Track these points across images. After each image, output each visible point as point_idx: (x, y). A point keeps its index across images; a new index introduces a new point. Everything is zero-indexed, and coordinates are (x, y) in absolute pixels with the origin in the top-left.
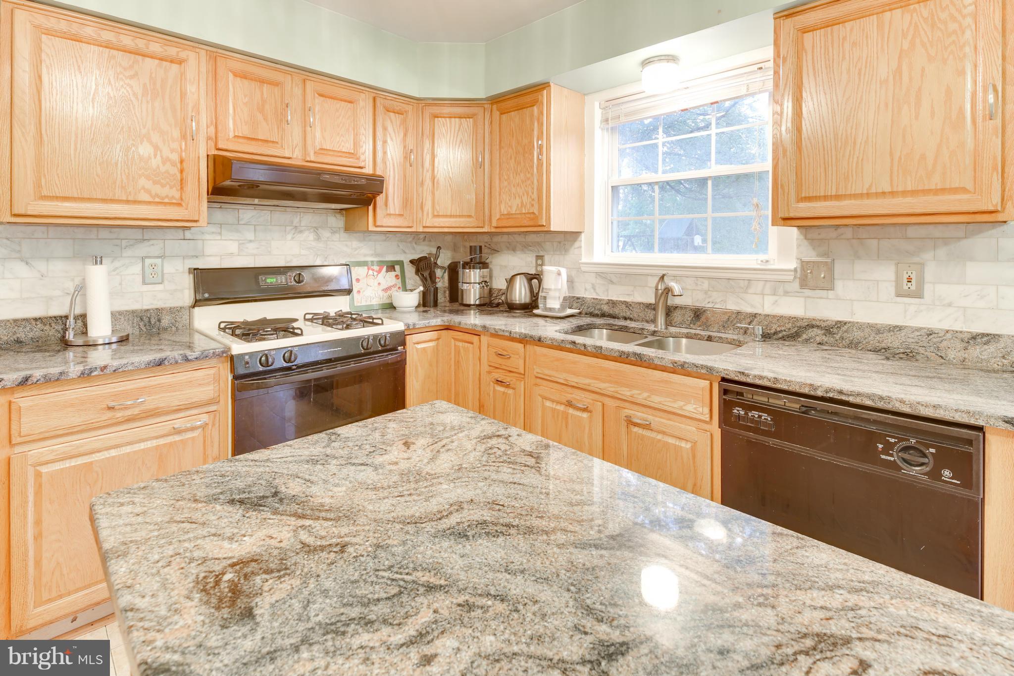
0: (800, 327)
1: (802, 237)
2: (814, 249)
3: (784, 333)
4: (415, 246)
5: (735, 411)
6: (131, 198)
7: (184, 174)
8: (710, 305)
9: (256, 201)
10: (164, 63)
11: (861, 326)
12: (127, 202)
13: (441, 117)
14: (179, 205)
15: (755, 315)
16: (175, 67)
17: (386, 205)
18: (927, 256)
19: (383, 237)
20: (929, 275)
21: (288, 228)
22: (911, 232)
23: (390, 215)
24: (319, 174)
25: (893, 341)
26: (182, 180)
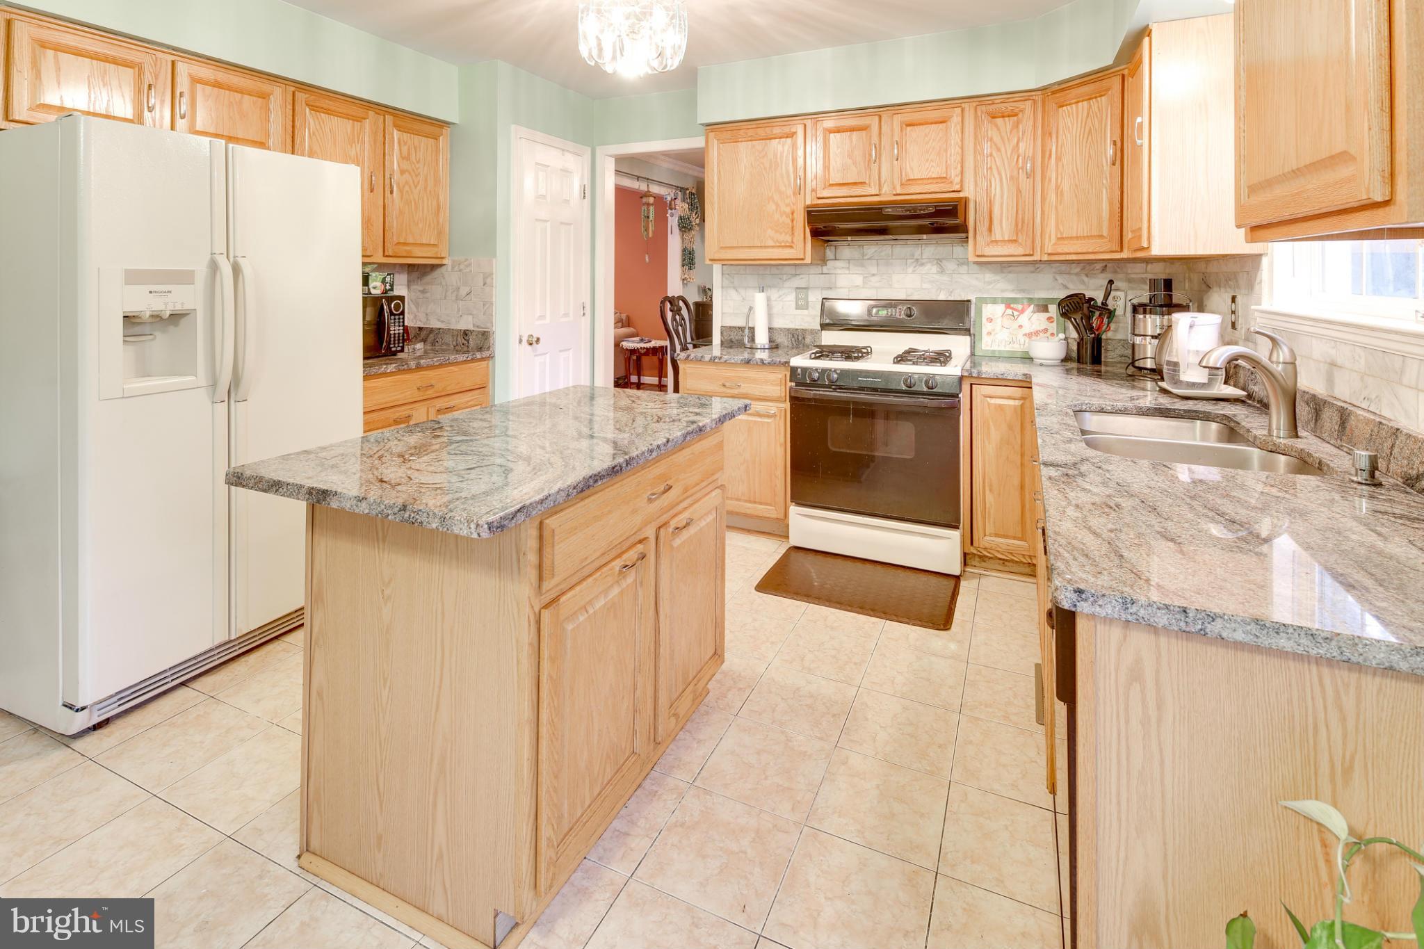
6: (763, 245)
7: (795, 222)
9: (849, 238)
10: (782, 139)
12: (750, 247)
13: (1066, 105)
14: (791, 247)
16: (789, 140)
17: (990, 230)
19: (1031, 268)
21: (909, 261)
23: (996, 241)
24: (881, 209)
26: (793, 228)
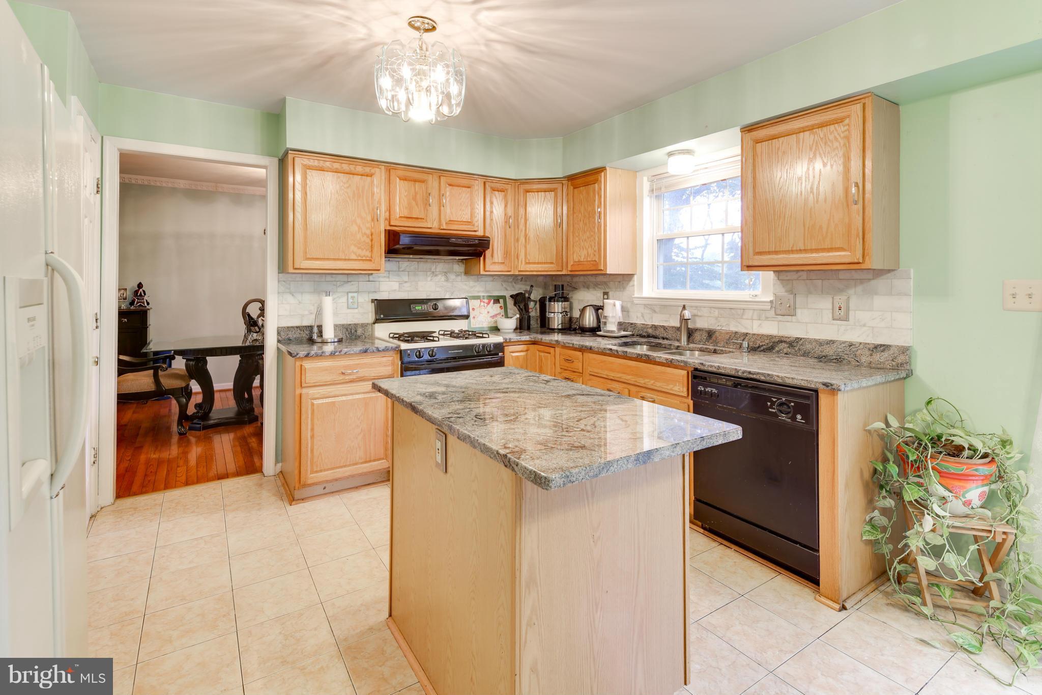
0: (774, 342)
1: (776, 278)
2: (783, 287)
3: (765, 347)
4: (514, 284)
5: (699, 389)
6: (347, 258)
7: (373, 242)
8: (719, 328)
9: (411, 256)
10: (363, 177)
11: (810, 341)
12: (335, 260)
13: (532, 192)
14: (370, 260)
15: (746, 334)
16: (369, 178)
17: (492, 256)
18: (851, 291)
19: (491, 278)
20: (852, 305)
21: (429, 273)
22: (842, 275)
23: (495, 263)
24: (449, 238)
25: (829, 351)
26: (372, 245)
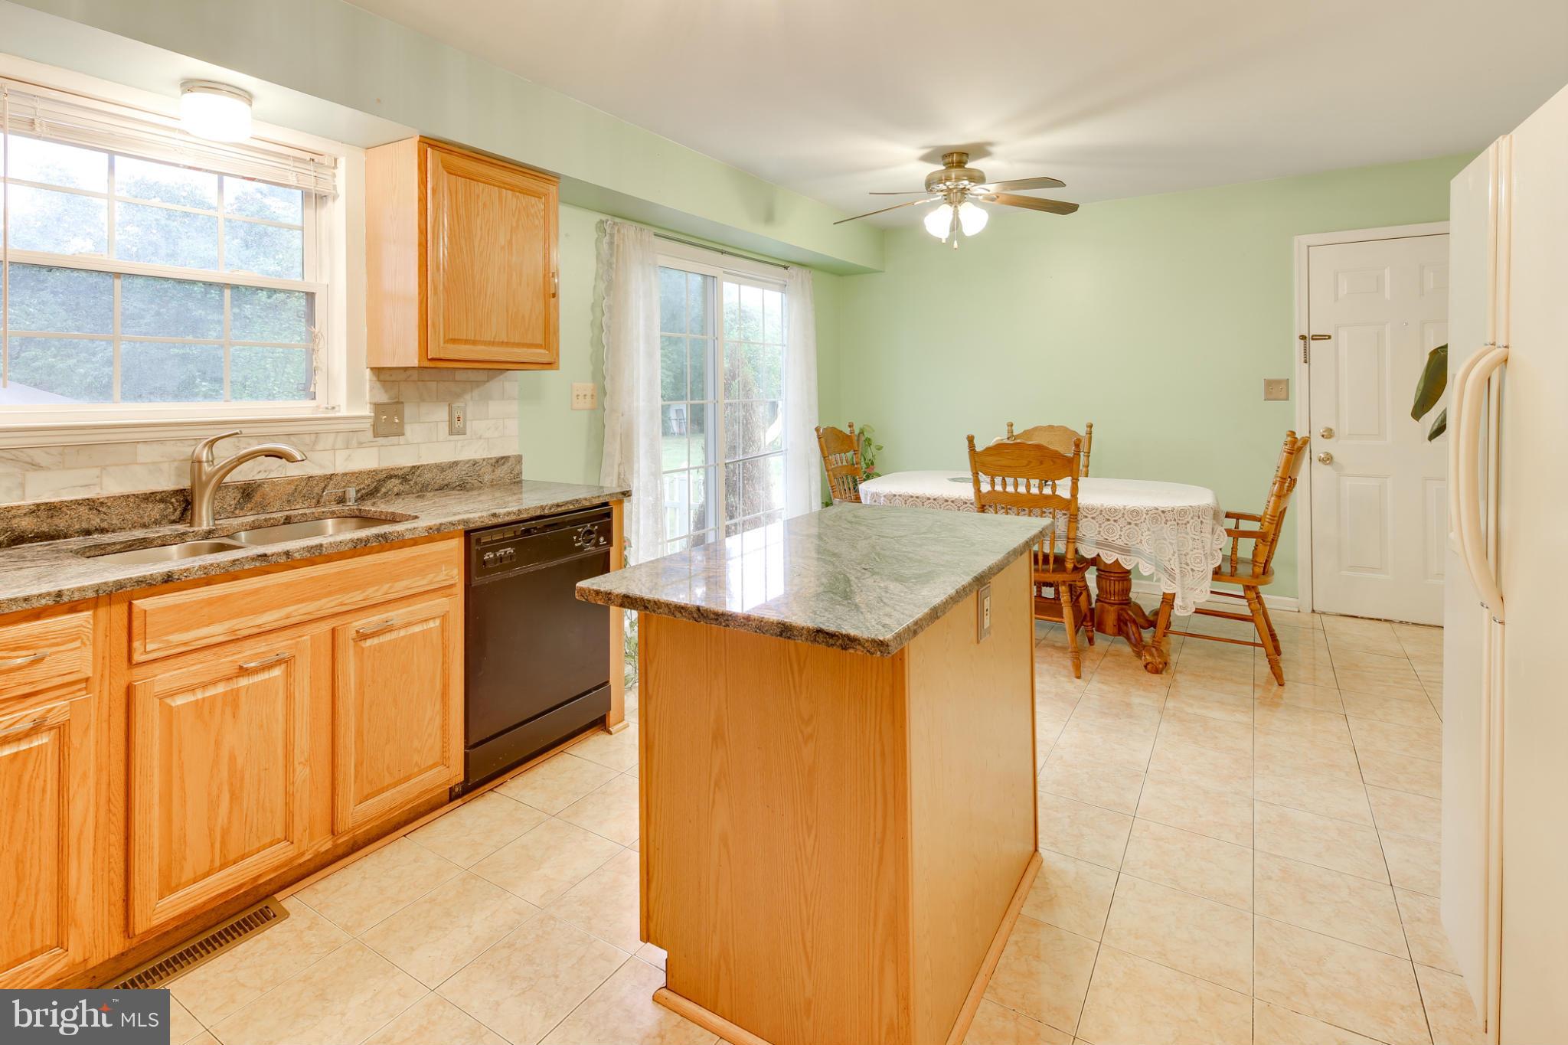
0: (379, 481)
1: (375, 379)
2: (386, 391)
3: (363, 491)
8: (262, 476)
11: (429, 468)
15: (331, 477)
18: (468, 397)
20: (469, 416)
22: (459, 376)
25: (451, 476)
